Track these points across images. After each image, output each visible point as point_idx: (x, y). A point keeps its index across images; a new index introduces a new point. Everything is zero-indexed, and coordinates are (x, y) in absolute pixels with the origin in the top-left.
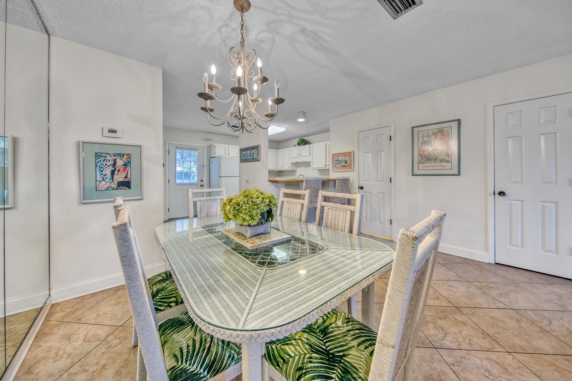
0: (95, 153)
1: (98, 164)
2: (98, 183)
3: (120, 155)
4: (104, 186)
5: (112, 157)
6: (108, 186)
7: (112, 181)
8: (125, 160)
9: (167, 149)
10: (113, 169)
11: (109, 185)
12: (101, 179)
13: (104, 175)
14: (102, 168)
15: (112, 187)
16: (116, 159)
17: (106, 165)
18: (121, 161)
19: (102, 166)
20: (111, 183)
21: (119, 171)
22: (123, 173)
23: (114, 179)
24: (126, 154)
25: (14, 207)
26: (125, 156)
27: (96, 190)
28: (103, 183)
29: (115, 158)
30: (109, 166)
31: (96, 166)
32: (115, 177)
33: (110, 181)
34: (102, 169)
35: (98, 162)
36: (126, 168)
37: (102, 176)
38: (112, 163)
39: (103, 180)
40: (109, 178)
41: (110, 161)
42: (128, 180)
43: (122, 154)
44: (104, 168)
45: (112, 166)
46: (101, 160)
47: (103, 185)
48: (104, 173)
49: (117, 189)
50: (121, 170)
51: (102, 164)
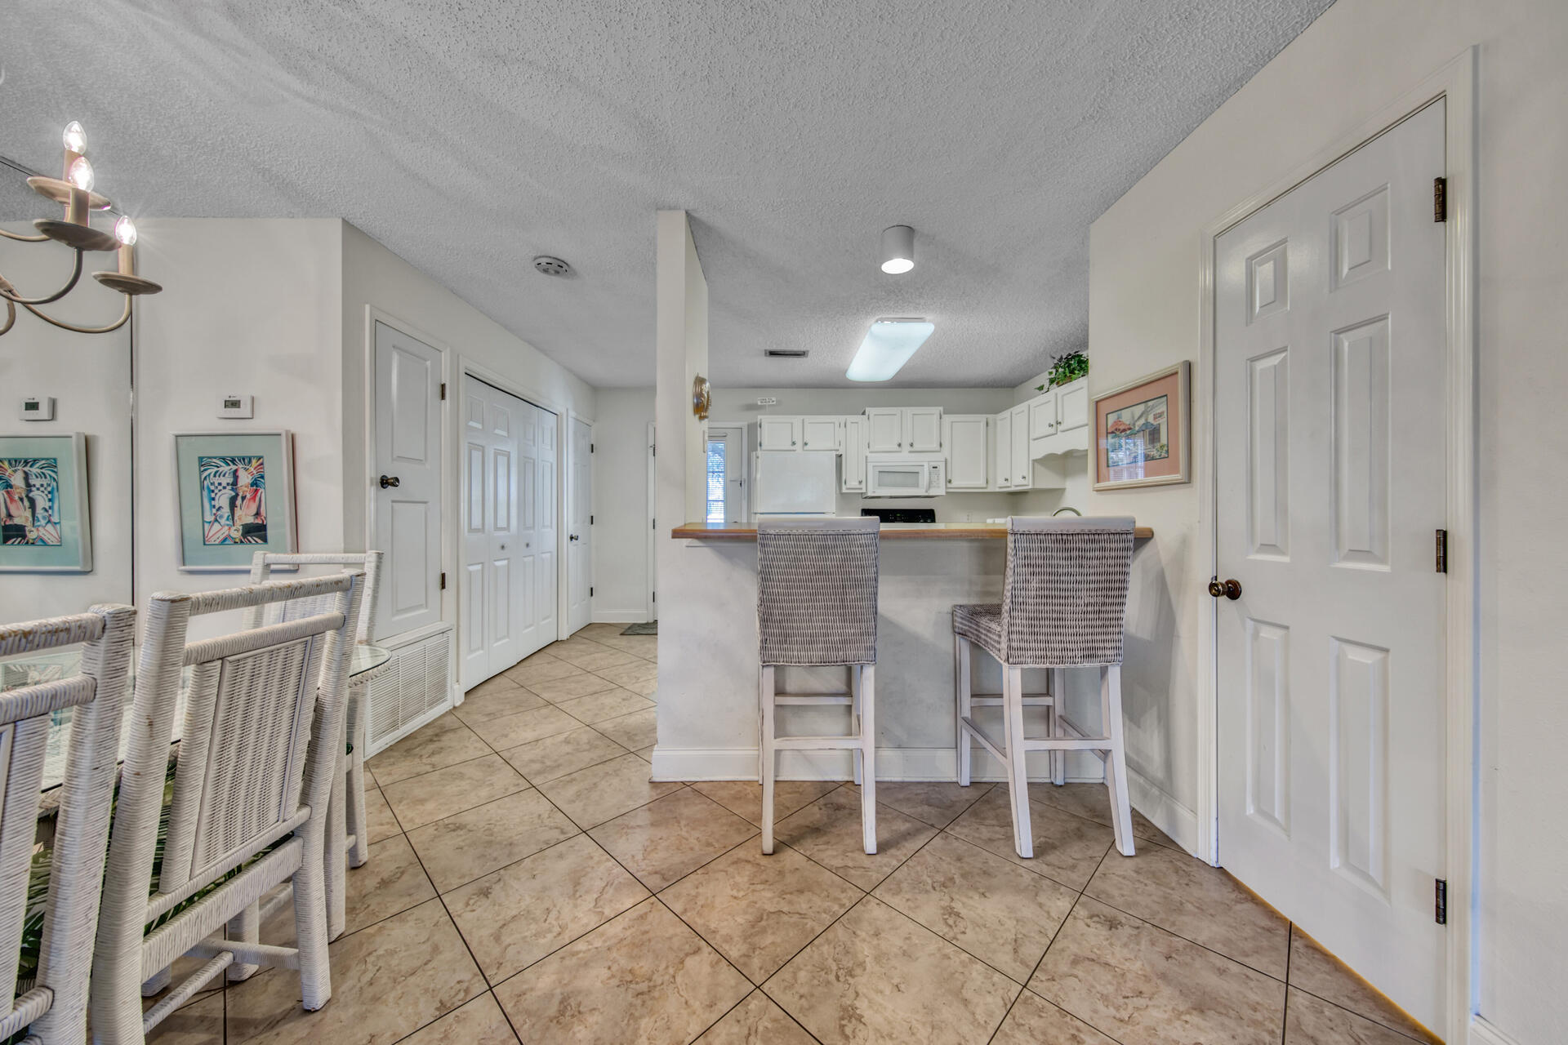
0: (199, 458)
1: (205, 483)
2: (207, 526)
3: (244, 459)
4: (217, 536)
5: (229, 465)
6: (225, 535)
7: (231, 523)
8: (255, 472)
9: (651, 443)
10: (234, 494)
11: (227, 533)
12: (213, 518)
13: (217, 507)
14: (213, 491)
15: (233, 538)
16: (236, 471)
17: (220, 484)
18: (246, 473)
19: (212, 488)
20: (230, 528)
21: (244, 498)
22: (252, 503)
23: (236, 518)
24: (254, 457)
25: (92, 570)
26: (254, 461)
27: (205, 544)
28: (216, 526)
29: (234, 467)
30: (224, 488)
31: (202, 488)
32: (238, 512)
33: (228, 523)
34: (213, 495)
35: (205, 478)
36: (257, 491)
37: (214, 511)
38: (231, 480)
39: (216, 520)
40: (226, 516)
41: (227, 475)
42: (260, 522)
43: (247, 457)
44: (216, 491)
45: (230, 487)
46: (209, 475)
47: (217, 531)
48: (216, 503)
49: (242, 542)
50: (248, 496)
51: (212, 484)
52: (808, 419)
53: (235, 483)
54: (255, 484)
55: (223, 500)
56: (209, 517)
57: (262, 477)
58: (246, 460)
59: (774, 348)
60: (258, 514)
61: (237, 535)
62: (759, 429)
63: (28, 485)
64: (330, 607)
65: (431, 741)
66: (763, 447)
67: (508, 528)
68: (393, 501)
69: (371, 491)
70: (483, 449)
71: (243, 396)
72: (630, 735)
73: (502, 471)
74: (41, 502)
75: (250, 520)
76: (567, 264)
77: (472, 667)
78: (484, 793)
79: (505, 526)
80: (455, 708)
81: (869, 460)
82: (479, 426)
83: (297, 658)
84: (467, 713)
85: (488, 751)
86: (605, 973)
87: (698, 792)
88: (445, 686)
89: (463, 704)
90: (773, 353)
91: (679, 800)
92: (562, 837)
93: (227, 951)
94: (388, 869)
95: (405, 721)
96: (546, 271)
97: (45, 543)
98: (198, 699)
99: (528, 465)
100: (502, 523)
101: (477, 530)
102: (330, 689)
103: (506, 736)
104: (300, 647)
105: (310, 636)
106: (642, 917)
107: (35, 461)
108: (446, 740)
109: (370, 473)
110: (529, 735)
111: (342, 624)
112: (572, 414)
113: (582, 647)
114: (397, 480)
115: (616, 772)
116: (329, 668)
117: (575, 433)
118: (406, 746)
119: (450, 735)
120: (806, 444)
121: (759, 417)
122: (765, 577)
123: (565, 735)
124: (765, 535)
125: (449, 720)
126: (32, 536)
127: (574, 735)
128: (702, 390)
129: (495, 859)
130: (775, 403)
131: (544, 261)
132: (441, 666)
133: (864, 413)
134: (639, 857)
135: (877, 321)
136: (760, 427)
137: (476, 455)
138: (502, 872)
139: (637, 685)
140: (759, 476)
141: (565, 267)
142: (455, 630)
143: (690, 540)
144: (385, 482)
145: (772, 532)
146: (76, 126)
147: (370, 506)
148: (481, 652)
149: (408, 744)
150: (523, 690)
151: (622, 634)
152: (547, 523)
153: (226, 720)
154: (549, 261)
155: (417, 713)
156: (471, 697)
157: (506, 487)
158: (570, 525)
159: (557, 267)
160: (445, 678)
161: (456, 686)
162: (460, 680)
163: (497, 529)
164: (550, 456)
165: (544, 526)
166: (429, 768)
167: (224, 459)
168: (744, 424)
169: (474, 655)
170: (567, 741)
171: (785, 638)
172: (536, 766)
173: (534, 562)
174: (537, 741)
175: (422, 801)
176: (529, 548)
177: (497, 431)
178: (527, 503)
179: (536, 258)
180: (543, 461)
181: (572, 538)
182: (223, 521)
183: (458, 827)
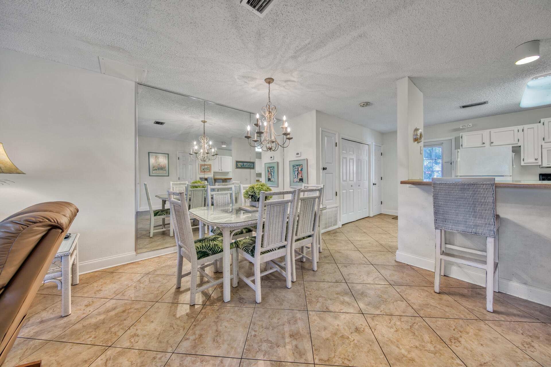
52: (493, 131)
53: (298, 170)
54: (301, 170)
55: (296, 174)
56: (294, 177)
57: (302, 169)
58: (300, 165)
59: (465, 104)
60: (302, 176)
61: (298, 181)
62: (461, 139)
63: (271, 171)
64: (317, 194)
65: (334, 233)
66: (463, 147)
67: (353, 181)
68: (326, 173)
69: (321, 171)
70: (346, 158)
71: (299, 152)
72: (391, 247)
73: (351, 164)
74: (272, 174)
75: (300, 178)
76: (369, 103)
77: (344, 219)
78: (346, 248)
79: (352, 180)
80: (339, 228)
81: (543, 147)
82: (345, 152)
83: (313, 202)
84: (342, 230)
85: (347, 239)
86: (374, 293)
87: (413, 269)
88: (337, 221)
89: (341, 227)
90: (464, 107)
91: (405, 268)
92: (366, 263)
93: (302, 255)
94: (326, 255)
95: (329, 227)
96: (363, 106)
97: (273, 182)
98: (301, 206)
99: (359, 162)
100: (351, 179)
101: (345, 181)
102: (317, 210)
103: (352, 237)
104: (313, 201)
105: (314, 198)
106: (386, 288)
107: (272, 167)
108: (337, 234)
109: (321, 167)
110: (358, 239)
111: (319, 197)
112: (374, 144)
113: (377, 220)
114: (326, 168)
115: (384, 255)
116: (317, 206)
117: (375, 150)
118: (328, 233)
119: (338, 233)
120: (492, 143)
121: (461, 134)
122: (435, 198)
123: (369, 241)
124: (435, 184)
125: (338, 230)
126: (271, 180)
127: (371, 242)
128: (417, 133)
129: (348, 261)
130: (471, 126)
131: (362, 104)
132: (336, 216)
133: (540, 122)
134: (388, 276)
135: (533, 79)
136: (462, 137)
137: (345, 160)
138: (350, 264)
139: (395, 234)
140: (459, 160)
141: (368, 103)
142: (339, 206)
143: (410, 185)
144: (324, 169)
145: (438, 182)
146: (285, 116)
147: (321, 175)
148: (346, 215)
149: (329, 233)
150: (357, 228)
151: (392, 219)
152: (365, 179)
153: (304, 211)
154: (363, 104)
155: (331, 226)
156: (344, 226)
157: (353, 168)
158: (373, 180)
159: (367, 104)
160: (337, 219)
161: (340, 222)
162: (341, 220)
163: (350, 181)
164: (366, 158)
165: (364, 180)
166: (333, 239)
167: (296, 165)
168: (453, 138)
169: (344, 215)
170: (369, 243)
171: (445, 220)
172: (360, 246)
173: (361, 190)
174: (361, 241)
175: (332, 245)
176: (360, 187)
177: (350, 153)
178: (359, 173)
179: (360, 104)
180: (364, 160)
181: (374, 184)
182: (296, 178)
183: (340, 252)
